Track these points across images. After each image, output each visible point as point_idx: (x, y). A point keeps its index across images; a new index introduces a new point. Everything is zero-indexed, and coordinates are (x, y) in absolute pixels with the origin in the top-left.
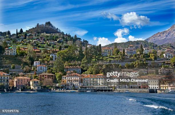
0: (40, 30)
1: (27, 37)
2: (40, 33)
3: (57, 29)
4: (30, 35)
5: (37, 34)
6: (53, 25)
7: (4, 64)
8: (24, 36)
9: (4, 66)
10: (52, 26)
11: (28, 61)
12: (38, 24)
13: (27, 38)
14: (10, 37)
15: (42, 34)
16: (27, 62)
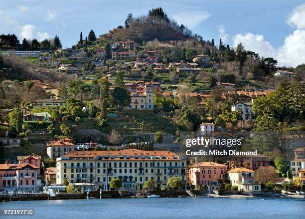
0: (140, 32)
1: (114, 55)
2: (144, 43)
3: (182, 26)
4: (118, 47)
5: (136, 45)
6: (168, 17)
7: (135, 130)
8: (105, 51)
9: (136, 135)
10: (168, 20)
11: (185, 122)
12: (130, 16)
13: (113, 57)
14: (70, 55)
15: (150, 43)
16: (185, 126)
